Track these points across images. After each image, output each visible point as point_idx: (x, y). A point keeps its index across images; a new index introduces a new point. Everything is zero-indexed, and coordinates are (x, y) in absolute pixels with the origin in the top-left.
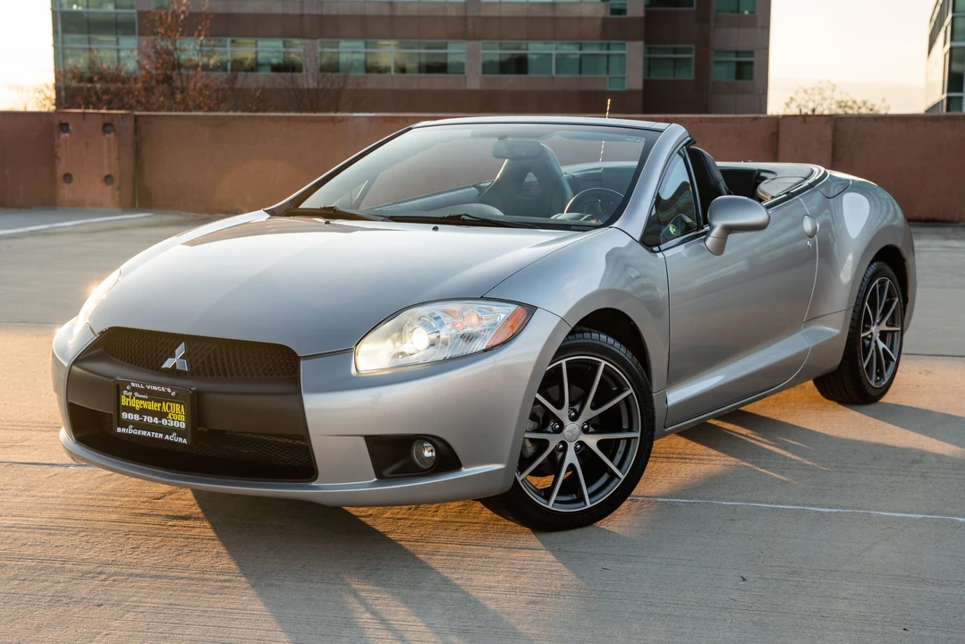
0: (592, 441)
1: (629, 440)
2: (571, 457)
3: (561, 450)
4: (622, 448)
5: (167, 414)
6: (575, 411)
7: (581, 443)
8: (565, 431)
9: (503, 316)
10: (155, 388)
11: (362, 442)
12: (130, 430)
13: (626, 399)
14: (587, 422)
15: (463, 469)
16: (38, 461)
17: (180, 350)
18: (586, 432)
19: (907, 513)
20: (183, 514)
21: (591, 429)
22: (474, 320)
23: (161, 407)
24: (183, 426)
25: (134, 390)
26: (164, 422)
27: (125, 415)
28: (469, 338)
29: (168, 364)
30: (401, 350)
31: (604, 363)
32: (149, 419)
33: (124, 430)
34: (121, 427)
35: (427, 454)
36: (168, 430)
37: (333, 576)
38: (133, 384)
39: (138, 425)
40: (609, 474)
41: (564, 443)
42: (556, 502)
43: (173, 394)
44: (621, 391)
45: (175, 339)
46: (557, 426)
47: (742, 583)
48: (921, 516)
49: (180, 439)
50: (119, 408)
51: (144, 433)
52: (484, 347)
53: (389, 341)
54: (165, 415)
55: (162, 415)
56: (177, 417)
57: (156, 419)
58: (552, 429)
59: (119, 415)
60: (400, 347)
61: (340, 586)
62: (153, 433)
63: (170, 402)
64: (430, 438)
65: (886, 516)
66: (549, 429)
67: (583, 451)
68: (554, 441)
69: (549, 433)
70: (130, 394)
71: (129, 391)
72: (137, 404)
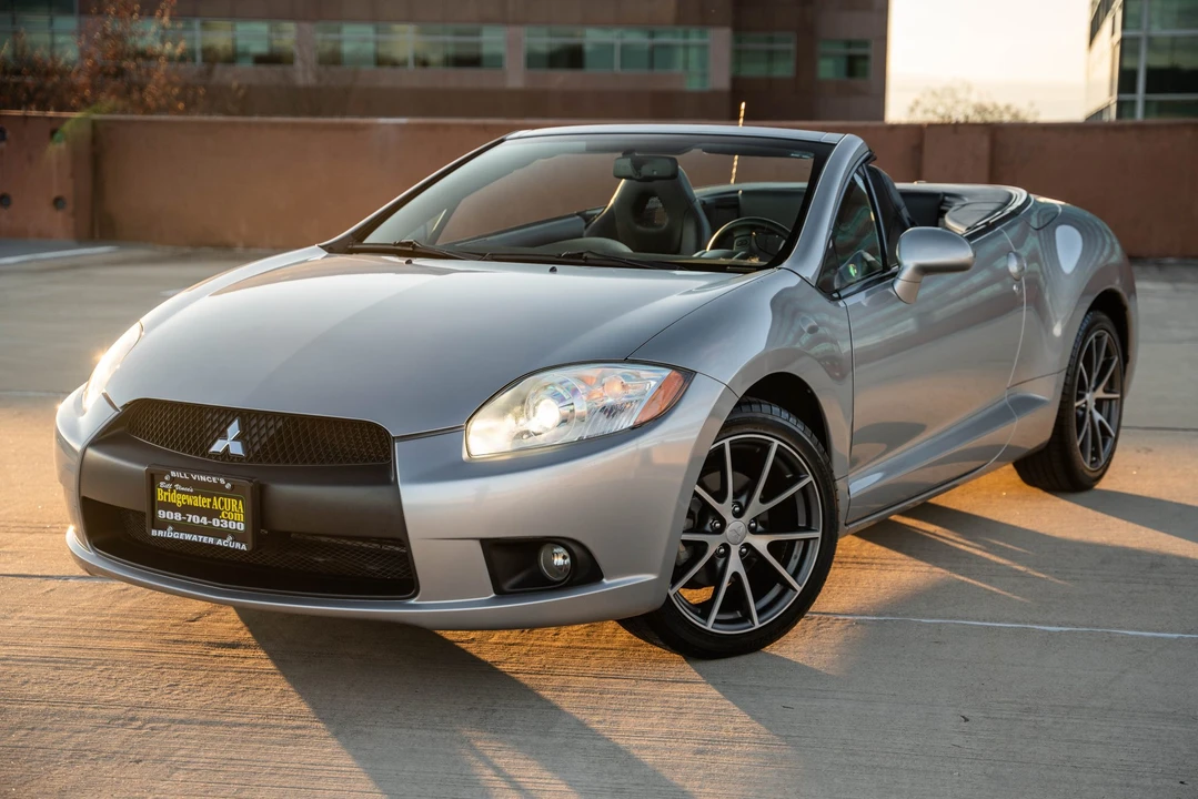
0: (761, 543)
1: (807, 541)
2: (735, 565)
3: (721, 556)
4: (797, 551)
5: (219, 512)
6: (739, 504)
7: (747, 546)
8: (728, 530)
9: (653, 383)
10: (203, 478)
11: (477, 546)
12: (169, 533)
13: (804, 489)
14: (755, 519)
15: (604, 580)
16: (25, 572)
17: (234, 429)
18: (753, 531)
19: (1158, 631)
20: (230, 640)
21: (760, 528)
22: (617, 388)
23: (211, 504)
24: (241, 527)
25: (173, 480)
26: (216, 522)
27: (162, 514)
28: (610, 411)
29: (218, 447)
30: (524, 428)
31: (776, 442)
32: (195, 519)
33: (161, 533)
34: (158, 529)
35: (558, 561)
36: (222, 533)
37: (437, 719)
38: (173, 474)
39: (178, 527)
40: (781, 584)
41: (726, 547)
42: (716, 621)
43: (228, 486)
44: (797, 480)
45: (227, 414)
46: (718, 525)
47: (963, 724)
48: (1176, 636)
49: (238, 545)
50: (154, 504)
51: (188, 537)
52: (631, 424)
53: (510, 416)
54: (216, 514)
55: (212, 513)
56: (234, 516)
57: (205, 519)
58: (711, 527)
59: (154, 513)
60: (524, 424)
61: (448, 734)
62: (201, 537)
63: (224, 496)
64: (564, 542)
65: (1132, 636)
66: (708, 528)
67: (750, 554)
68: (714, 543)
69: (707, 533)
70: (169, 486)
71: (167, 482)
72: (179, 500)
